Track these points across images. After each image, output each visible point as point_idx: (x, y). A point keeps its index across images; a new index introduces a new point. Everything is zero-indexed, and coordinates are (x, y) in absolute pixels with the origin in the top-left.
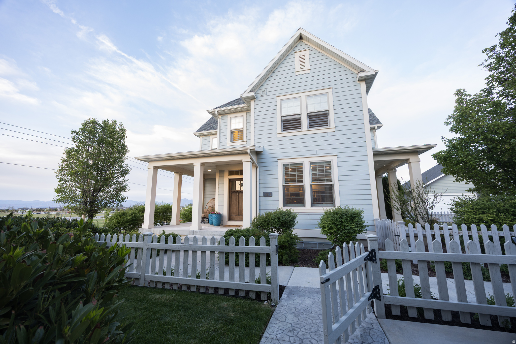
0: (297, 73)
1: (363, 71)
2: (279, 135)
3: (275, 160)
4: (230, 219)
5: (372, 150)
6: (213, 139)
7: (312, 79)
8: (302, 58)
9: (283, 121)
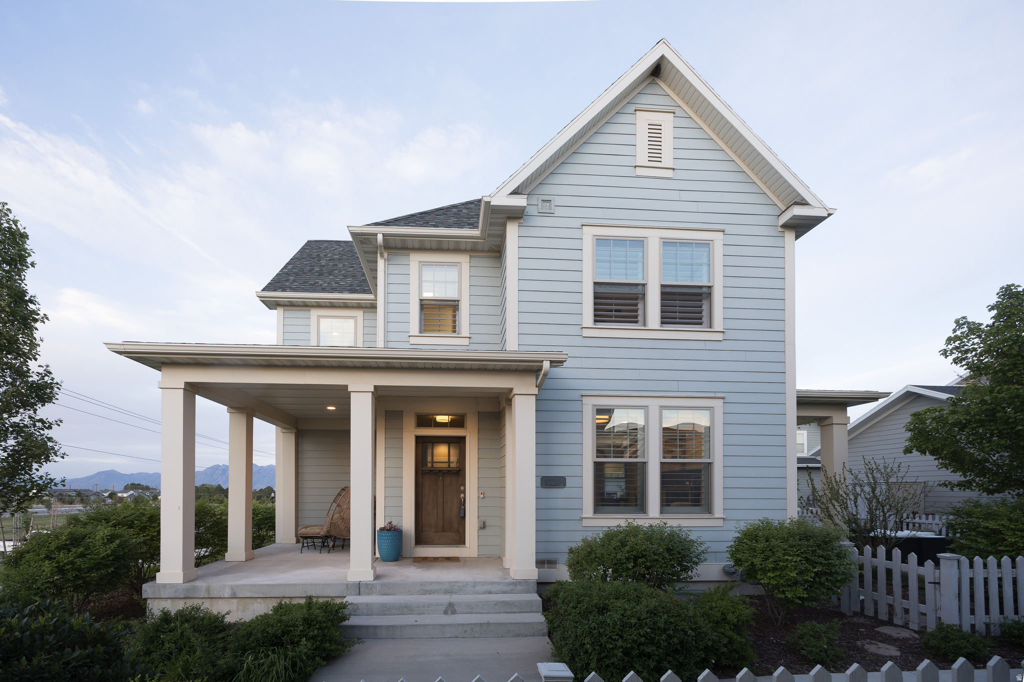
0: (640, 172)
1: (804, 203)
2: (586, 333)
3: (576, 395)
4: (420, 540)
5: (796, 393)
6: (322, 320)
7: (675, 195)
8: (655, 130)
9: (598, 297)
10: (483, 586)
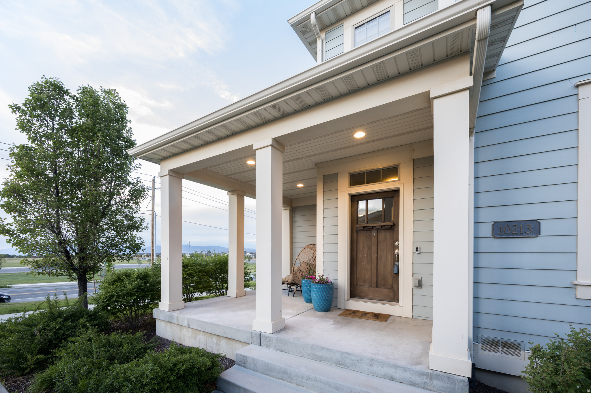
4: (354, 294)
10: (382, 367)
